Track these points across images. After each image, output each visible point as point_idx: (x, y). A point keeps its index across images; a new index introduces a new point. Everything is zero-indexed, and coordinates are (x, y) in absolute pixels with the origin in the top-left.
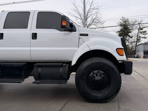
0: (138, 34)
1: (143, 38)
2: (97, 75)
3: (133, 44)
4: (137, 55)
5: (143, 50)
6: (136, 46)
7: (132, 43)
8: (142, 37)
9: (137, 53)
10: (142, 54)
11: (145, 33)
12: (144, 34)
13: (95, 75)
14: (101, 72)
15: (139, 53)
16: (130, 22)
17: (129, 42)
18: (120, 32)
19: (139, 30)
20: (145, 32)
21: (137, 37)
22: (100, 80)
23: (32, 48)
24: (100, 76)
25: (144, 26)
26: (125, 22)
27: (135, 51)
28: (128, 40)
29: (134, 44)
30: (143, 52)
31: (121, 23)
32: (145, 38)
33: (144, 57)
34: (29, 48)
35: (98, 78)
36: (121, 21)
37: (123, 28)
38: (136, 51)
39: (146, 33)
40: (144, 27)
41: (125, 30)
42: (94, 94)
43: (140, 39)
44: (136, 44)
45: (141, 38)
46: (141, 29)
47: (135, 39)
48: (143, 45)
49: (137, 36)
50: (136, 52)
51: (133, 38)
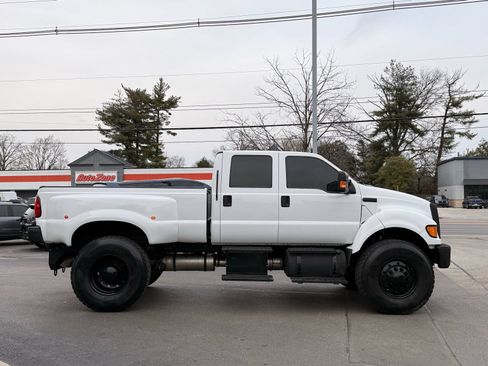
0: (445, 123)
1: (461, 134)
2: (396, 270)
3: (427, 155)
4: (443, 197)
5: (461, 178)
6: (439, 163)
7: (423, 151)
8: (459, 133)
9: (441, 190)
10: (458, 193)
11: (467, 120)
12: (465, 123)
13: (392, 269)
14: (401, 264)
15: (448, 188)
16: (418, 80)
17: (413, 151)
18: (385, 115)
19: (448, 108)
20: (468, 115)
21: (443, 134)
22: (402, 277)
23: (281, 222)
24: (401, 270)
25: (465, 95)
26: (402, 78)
27: (435, 179)
28: (409, 143)
29: (431, 157)
30: (462, 189)
31: (387, 82)
32: (470, 137)
33: (467, 205)
34: (276, 222)
35: (397, 274)
36: (385, 76)
37: (393, 100)
38: (439, 182)
39: (471, 119)
40: (467, 98)
41: (400, 108)
42: (392, 300)
43: (453, 138)
44: (439, 156)
45: (456, 136)
46: (457, 104)
47: (432, 138)
48: (462, 161)
49: (443, 129)
50: (437, 187)
51: (429, 135)
